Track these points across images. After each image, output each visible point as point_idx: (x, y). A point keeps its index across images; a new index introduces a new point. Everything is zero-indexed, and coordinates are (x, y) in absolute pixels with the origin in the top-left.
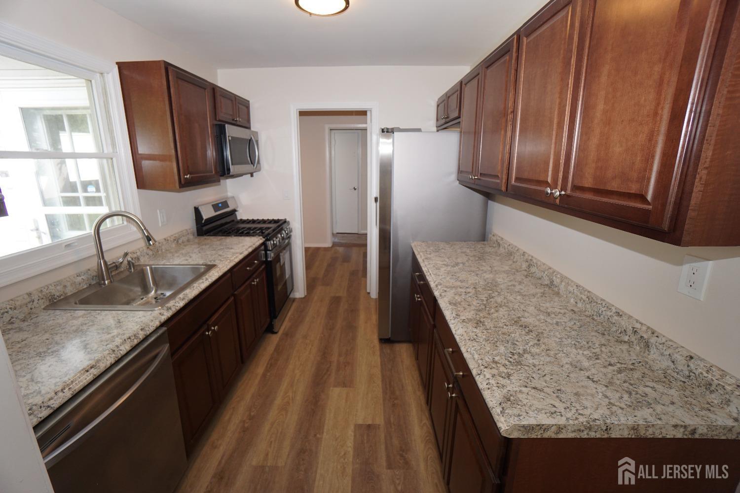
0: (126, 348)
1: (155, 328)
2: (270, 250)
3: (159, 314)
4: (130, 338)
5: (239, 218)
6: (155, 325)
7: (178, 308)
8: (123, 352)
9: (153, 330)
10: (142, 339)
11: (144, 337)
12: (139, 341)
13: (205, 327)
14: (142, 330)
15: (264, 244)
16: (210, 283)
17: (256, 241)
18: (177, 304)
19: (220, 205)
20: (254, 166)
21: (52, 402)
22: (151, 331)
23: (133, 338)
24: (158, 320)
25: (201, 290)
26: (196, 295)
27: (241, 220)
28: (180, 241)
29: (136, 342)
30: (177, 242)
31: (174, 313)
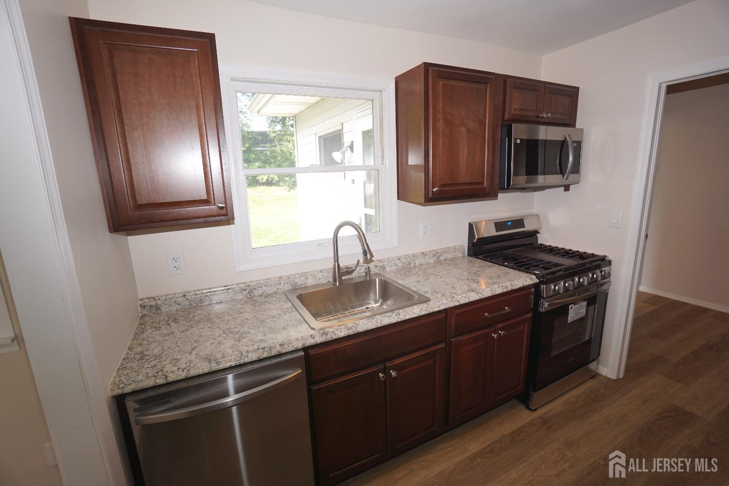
0: (253, 357)
1: (294, 349)
2: (544, 298)
3: (310, 336)
4: (264, 349)
5: (540, 242)
6: (295, 346)
7: (335, 337)
8: (247, 360)
9: (290, 350)
10: (273, 355)
11: (277, 353)
12: (269, 355)
13: (381, 366)
14: (281, 345)
15: (536, 286)
16: (399, 320)
17: (522, 280)
18: (337, 333)
19: (509, 223)
20: (564, 176)
21: (171, 375)
22: (287, 351)
23: (266, 349)
24: (303, 342)
25: (379, 325)
26: (369, 329)
27: (541, 245)
28: (442, 258)
29: (265, 355)
30: (438, 257)
31: (327, 340)
